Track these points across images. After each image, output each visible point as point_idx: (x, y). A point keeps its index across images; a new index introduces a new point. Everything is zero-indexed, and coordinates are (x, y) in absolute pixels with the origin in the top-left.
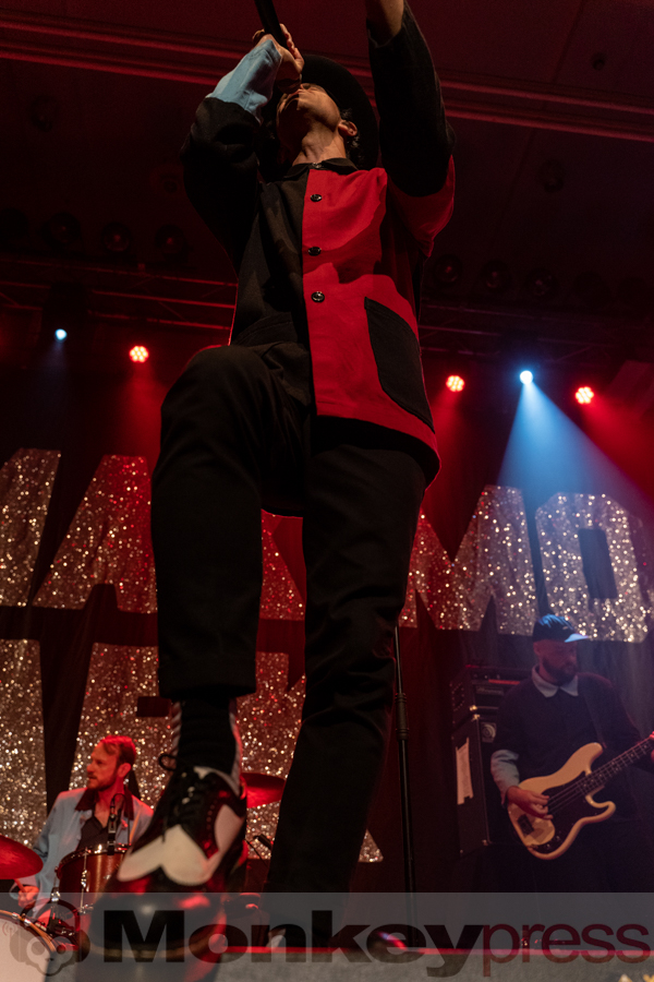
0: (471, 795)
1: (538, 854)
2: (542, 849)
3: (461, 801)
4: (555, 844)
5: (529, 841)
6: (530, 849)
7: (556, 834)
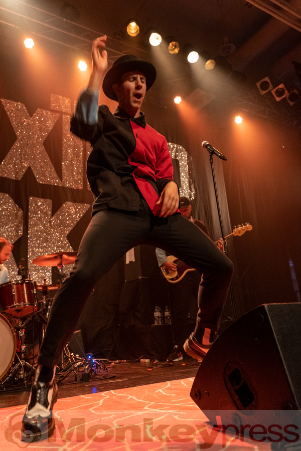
0: (134, 260)
1: (170, 281)
2: (172, 279)
3: (127, 262)
4: (177, 278)
5: (167, 277)
6: (168, 280)
7: (178, 274)
